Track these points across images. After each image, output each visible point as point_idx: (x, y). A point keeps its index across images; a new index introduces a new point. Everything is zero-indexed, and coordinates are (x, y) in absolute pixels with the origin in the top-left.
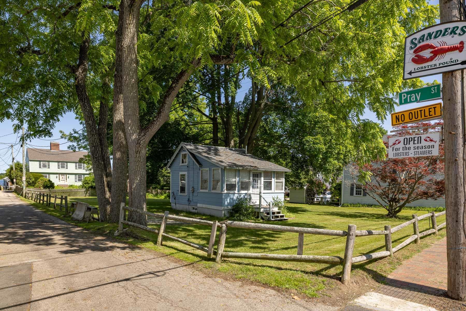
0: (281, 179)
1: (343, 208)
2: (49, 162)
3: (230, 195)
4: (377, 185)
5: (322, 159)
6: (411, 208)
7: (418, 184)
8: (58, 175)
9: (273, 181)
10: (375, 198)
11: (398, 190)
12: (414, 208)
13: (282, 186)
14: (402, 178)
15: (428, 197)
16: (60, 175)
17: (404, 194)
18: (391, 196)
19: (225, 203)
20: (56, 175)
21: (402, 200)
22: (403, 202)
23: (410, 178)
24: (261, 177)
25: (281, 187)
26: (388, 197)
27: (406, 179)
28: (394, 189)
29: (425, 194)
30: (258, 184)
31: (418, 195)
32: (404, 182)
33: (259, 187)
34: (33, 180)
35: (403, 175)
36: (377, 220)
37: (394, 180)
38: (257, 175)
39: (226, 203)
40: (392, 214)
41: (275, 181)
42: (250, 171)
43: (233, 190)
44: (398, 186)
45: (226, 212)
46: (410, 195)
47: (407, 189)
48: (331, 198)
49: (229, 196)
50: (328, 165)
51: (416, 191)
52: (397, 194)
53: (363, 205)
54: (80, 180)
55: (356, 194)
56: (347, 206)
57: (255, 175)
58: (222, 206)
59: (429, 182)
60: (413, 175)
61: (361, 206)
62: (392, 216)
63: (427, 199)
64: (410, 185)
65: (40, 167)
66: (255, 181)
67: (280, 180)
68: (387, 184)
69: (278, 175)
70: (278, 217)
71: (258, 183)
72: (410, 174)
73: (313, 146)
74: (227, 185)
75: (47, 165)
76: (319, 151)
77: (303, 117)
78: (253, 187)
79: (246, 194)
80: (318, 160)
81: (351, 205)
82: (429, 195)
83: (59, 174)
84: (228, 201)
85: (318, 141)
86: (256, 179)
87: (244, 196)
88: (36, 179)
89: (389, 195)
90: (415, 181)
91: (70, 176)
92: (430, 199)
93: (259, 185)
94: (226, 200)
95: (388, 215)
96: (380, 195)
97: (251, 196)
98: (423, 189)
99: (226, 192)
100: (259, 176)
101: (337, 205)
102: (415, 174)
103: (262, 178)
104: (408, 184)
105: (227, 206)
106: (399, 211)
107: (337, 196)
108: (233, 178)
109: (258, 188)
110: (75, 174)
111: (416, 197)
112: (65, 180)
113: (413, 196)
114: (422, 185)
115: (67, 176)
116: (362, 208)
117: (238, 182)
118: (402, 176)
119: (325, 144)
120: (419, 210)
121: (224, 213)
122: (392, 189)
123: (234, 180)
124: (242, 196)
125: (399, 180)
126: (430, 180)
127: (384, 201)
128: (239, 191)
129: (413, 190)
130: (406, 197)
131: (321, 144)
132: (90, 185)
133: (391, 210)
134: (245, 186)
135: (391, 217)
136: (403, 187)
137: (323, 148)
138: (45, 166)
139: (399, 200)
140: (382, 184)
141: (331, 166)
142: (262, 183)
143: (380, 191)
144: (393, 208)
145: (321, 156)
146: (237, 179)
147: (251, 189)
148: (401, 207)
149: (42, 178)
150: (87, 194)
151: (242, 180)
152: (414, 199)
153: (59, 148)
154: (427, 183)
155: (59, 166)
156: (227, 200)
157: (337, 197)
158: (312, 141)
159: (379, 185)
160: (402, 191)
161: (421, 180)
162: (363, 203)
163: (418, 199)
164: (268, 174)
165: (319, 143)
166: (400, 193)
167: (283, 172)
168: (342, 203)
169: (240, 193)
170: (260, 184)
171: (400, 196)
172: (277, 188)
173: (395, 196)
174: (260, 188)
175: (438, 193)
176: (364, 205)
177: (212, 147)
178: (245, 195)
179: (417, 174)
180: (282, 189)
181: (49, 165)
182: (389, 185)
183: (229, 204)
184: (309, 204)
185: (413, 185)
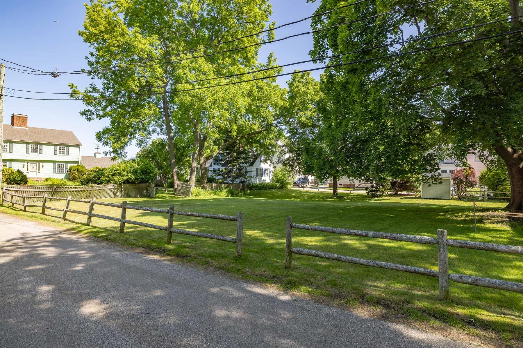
2: (11, 142)
8: (26, 164)
16: (29, 164)
20: (22, 163)
54: (61, 171)
75: (8, 148)
83: (28, 161)
91: (44, 164)
110: (54, 162)
112: (38, 171)
115: (41, 164)
132: (125, 178)
138: (4, 150)
150: (118, 194)
153: (26, 123)
155: (28, 149)
181: (11, 148)
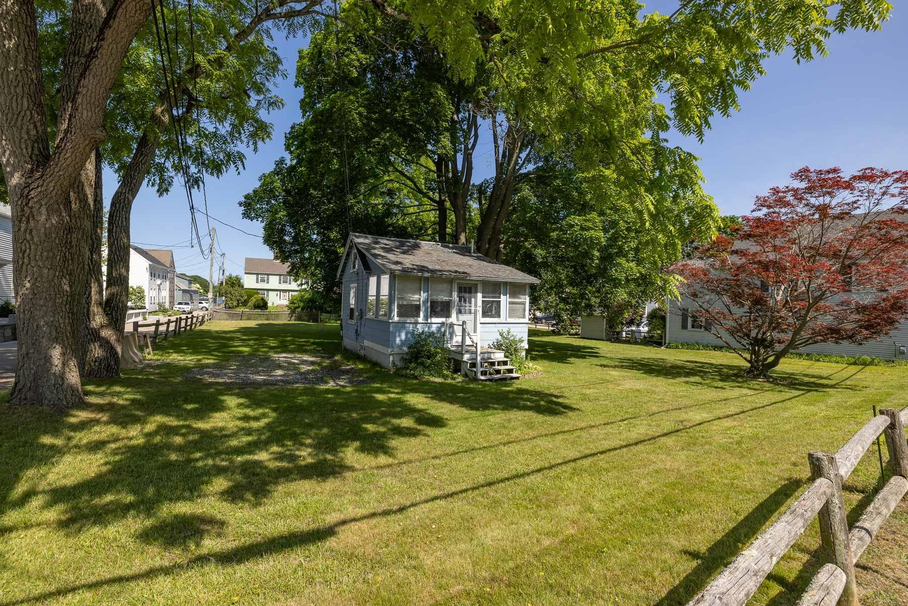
0: (522, 296)
1: (668, 350)
2: (268, 275)
3: (408, 325)
4: (726, 311)
5: (602, 259)
6: (800, 355)
7: (815, 311)
8: (279, 293)
9: (504, 300)
10: (720, 337)
11: (770, 324)
12: (808, 355)
13: (524, 310)
14: (779, 298)
15: (840, 339)
16: (276, 292)
17: (783, 331)
18: (753, 334)
19: (395, 341)
20: (273, 292)
21: (779, 342)
22: (783, 346)
23: (797, 298)
24: (476, 292)
25: (520, 313)
26: (748, 336)
27: (787, 301)
28: (760, 322)
29: (835, 333)
30: (470, 306)
31: (815, 333)
32: (783, 307)
33: (473, 311)
34: (246, 298)
35: (781, 292)
36: (721, 384)
37: (758, 302)
38: (467, 289)
39: (398, 340)
40: (758, 370)
41: (508, 300)
42: (450, 281)
43: (413, 316)
44: (769, 314)
45: (397, 358)
46: (797, 332)
47: (791, 320)
48: (648, 332)
49: (404, 328)
50: (616, 270)
51: (810, 324)
52: (767, 331)
53: (706, 347)
55: (693, 327)
56: (677, 347)
57: (465, 288)
58: (388, 347)
59: (841, 308)
60: (803, 293)
61: (701, 347)
62: (757, 375)
63: (837, 343)
64: (796, 312)
65: (257, 282)
66: (465, 301)
67: (519, 298)
68: (746, 308)
69: (515, 289)
70: (498, 372)
71: (470, 303)
72: (796, 290)
73: (581, 235)
74: (399, 306)
75: (266, 279)
76: (592, 243)
77: (563, 181)
78: (460, 312)
79: (443, 324)
80: (592, 260)
81: (683, 345)
82: (842, 335)
83: (280, 290)
84: (403, 336)
85: (590, 224)
86: (467, 295)
87: (439, 329)
88: (250, 296)
89: (750, 331)
90: (807, 304)
92: (845, 343)
93: (473, 308)
94: (397, 334)
95: (749, 371)
96: (732, 332)
97: (453, 328)
98: (826, 320)
99: (396, 319)
100: (473, 290)
101: (659, 344)
102: (808, 291)
103: (480, 295)
104: (791, 311)
105: (400, 347)
106: (775, 363)
107: (659, 330)
108: (414, 293)
109: (470, 313)
111: (811, 338)
113: (805, 334)
114: (825, 312)
115: (290, 293)
116: (704, 351)
117: (425, 302)
118: (778, 295)
119: (605, 230)
120: (818, 360)
121: (393, 361)
122: (756, 320)
123: (416, 297)
124: (434, 328)
125: (771, 302)
126: (842, 302)
127: (740, 343)
128: (426, 318)
129: (804, 323)
130: (788, 337)
131: (596, 230)
133: (756, 361)
134: (440, 309)
135: (756, 377)
136: (781, 317)
137: (602, 237)
138: (263, 281)
139: (772, 343)
140: (734, 309)
141: (621, 272)
142: (480, 303)
143: (730, 323)
144: (761, 358)
145: (597, 254)
146: (423, 296)
147: (454, 315)
148: (779, 356)
149: (256, 296)
151: (435, 297)
152: (807, 341)
154: (836, 308)
155: (280, 280)
156: (400, 336)
157: (659, 332)
158: (577, 225)
159: (730, 311)
160: (779, 323)
161: (822, 303)
162: (705, 343)
163: (816, 342)
164: (494, 288)
165: (592, 229)
166: (774, 328)
167: (526, 284)
168: (667, 342)
169: (429, 321)
170: (476, 305)
171: (776, 335)
172: (512, 313)
173: (764, 333)
174: (475, 313)
175: (865, 332)
176: (708, 346)
177: (409, 242)
178: (441, 327)
179: (811, 289)
180: (524, 317)
181: (268, 279)
182: (751, 313)
183: (403, 343)
184: (612, 342)
185: (803, 312)
